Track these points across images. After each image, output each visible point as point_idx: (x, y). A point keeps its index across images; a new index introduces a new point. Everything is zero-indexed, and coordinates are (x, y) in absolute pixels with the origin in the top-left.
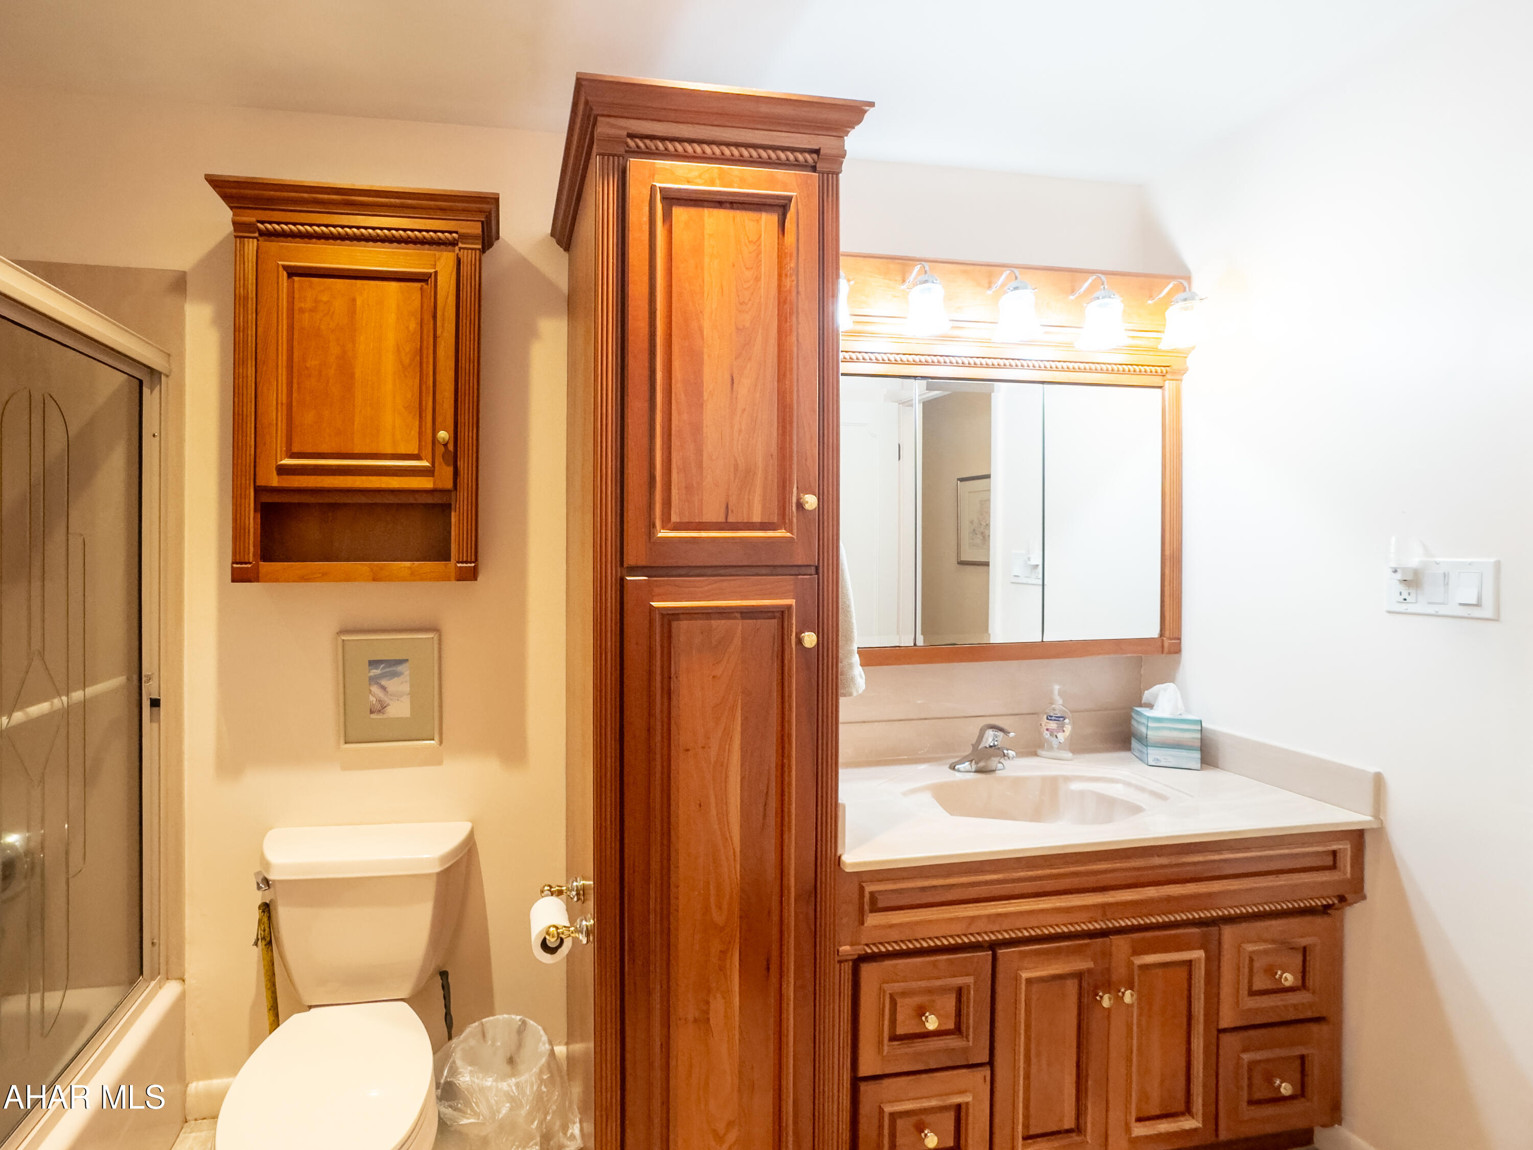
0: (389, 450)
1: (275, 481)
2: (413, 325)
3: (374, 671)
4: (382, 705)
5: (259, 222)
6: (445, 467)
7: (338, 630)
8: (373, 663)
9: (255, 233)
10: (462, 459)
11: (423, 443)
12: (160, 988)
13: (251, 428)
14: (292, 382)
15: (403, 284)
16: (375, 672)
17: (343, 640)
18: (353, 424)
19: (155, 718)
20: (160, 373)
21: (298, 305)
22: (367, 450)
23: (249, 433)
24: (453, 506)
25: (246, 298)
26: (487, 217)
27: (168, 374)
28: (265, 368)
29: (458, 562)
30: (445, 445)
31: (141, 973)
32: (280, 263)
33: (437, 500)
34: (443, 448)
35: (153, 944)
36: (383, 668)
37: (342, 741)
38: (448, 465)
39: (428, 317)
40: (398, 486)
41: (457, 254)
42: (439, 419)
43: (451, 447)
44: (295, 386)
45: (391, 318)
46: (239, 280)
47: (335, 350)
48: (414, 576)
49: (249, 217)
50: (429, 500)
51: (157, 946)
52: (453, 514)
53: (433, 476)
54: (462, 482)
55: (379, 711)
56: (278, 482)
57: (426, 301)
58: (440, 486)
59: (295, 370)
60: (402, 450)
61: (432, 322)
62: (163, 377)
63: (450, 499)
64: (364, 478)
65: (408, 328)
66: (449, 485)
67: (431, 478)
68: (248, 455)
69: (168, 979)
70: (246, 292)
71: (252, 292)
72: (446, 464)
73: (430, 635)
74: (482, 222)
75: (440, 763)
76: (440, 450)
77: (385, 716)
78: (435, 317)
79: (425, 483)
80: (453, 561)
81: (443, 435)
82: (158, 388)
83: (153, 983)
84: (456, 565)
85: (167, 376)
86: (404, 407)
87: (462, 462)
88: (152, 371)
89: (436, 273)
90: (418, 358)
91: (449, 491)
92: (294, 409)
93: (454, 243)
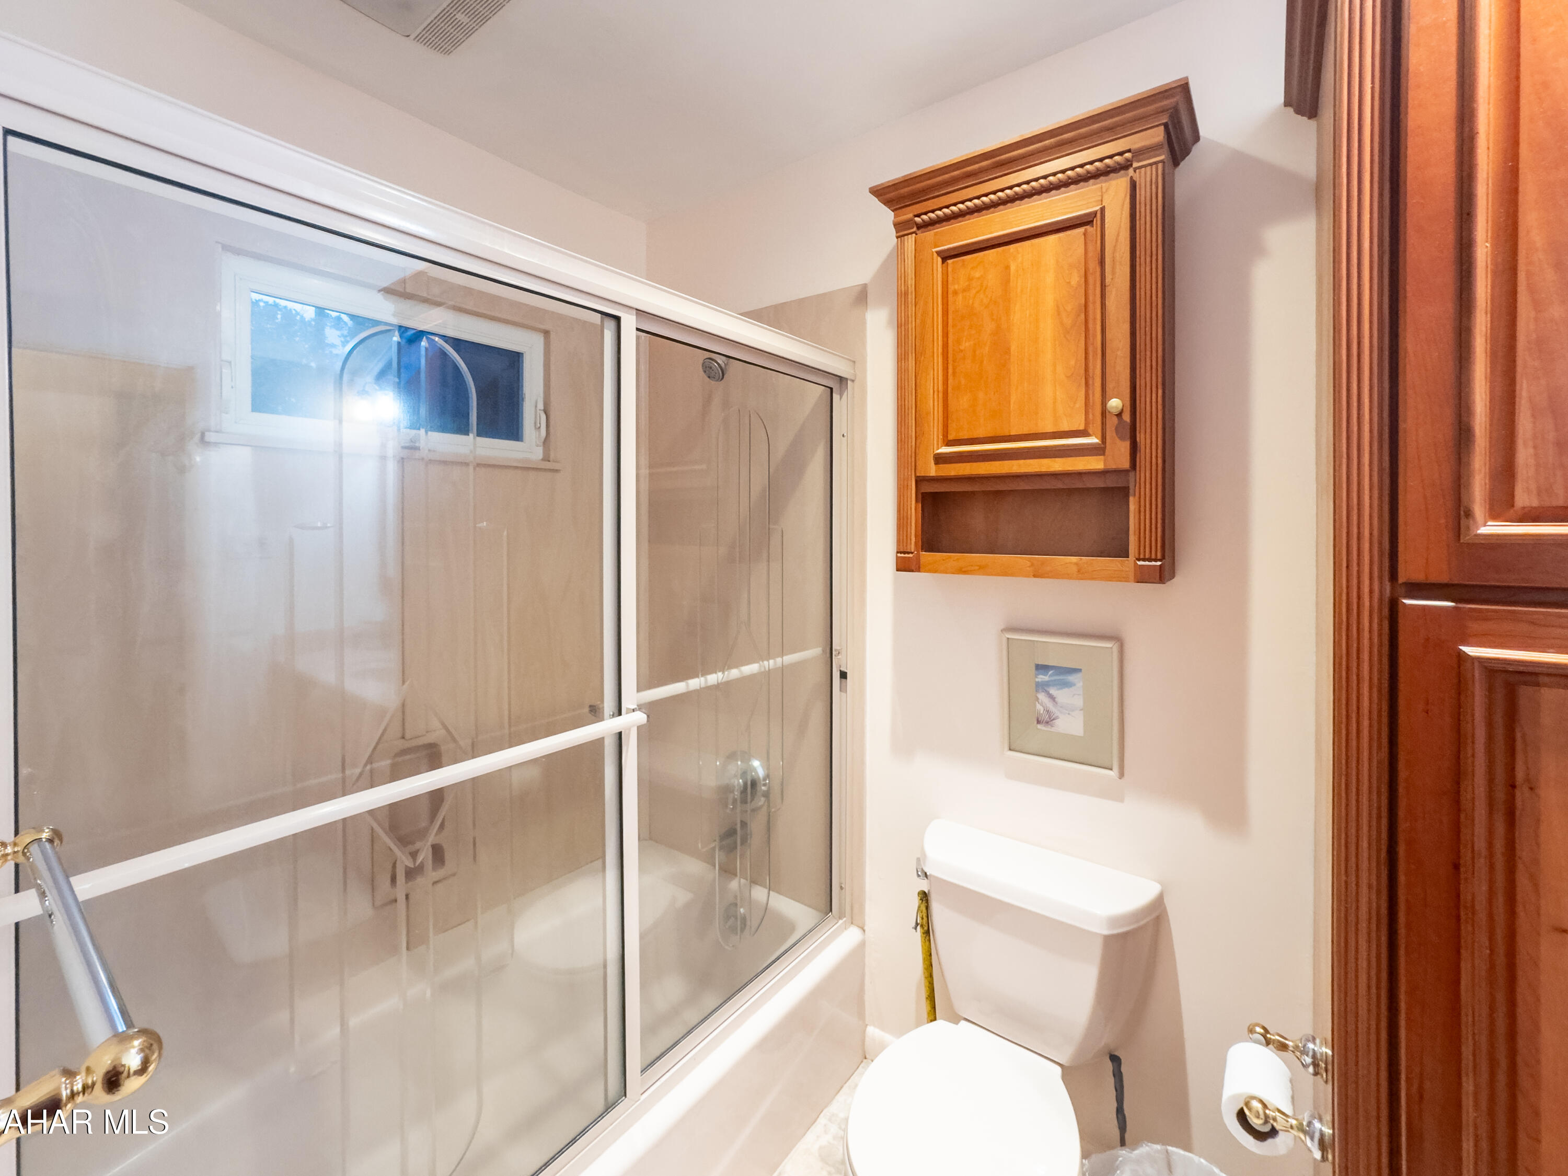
0: (1050, 429)
1: (932, 470)
2: (1076, 279)
3: (1041, 676)
4: (1050, 717)
5: (916, 216)
6: (1118, 441)
7: (1003, 627)
8: (1041, 668)
9: (913, 228)
10: (1143, 431)
11: (1091, 416)
12: (846, 929)
13: (912, 419)
14: (947, 368)
15: (1061, 235)
16: (1042, 678)
17: (1008, 638)
18: (1010, 404)
19: (843, 689)
20: (847, 379)
21: (951, 288)
22: (1025, 431)
23: (910, 424)
24: (1131, 491)
25: (906, 294)
26: (1171, 117)
27: (853, 379)
28: (923, 358)
29: (1139, 560)
30: (1119, 415)
31: (831, 910)
32: (934, 250)
33: (1111, 482)
34: (1115, 420)
35: (841, 888)
36: (1051, 676)
37: (1007, 747)
38: (1122, 438)
39: (1094, 266)
40: (1060, 469)
41: (1131, 177)
42: (1110, 386)
43: (1127, 417)
44: (950, 371)
45: (1050, 278)
46: (902, 277)
47: (989, 326)
48: (1082, 574)
49: (908, 215)
50: (1100, 483)
51: (843, 890)
52: (1131, 499)
53: (1104, 454)
54: (1143, 457)
55: (1047, 723)
56: (936, 471)
57: (1091, 248)
58: (1113, 466)
59: (950, 355)
60: (1065, 427)
61: (1098, 269)
62: (849, 382)
63: (1128, 481)
64: (1022, 462)
65: (1069, 283)
66: (1125, 464)
67: (1102, 457)
68: (910, 446)
69: (852, 923)
70: (906, 288)
71: (911, 286)
72: (1119, 438)
73: (1108, 645)
74: (1166, 126)
75: (1122, 801)
76: (1112, 422)
77: (1053, 729)
78: (1102, 262)
79: (1095, 464)
80: (1132, 557)
81: (1115, 404)
82: (845, 394)
83: (841, 922)
84: (1136, 564)
85: (853, 381)
86: (1068, 377)
87: (1143, 436)
88: (842, 380)
89: (1103, 209)
90: (1083, 316)
91: (1126, 472)
92: (950, 395)
93: (1126, 166)
